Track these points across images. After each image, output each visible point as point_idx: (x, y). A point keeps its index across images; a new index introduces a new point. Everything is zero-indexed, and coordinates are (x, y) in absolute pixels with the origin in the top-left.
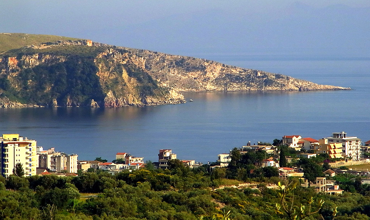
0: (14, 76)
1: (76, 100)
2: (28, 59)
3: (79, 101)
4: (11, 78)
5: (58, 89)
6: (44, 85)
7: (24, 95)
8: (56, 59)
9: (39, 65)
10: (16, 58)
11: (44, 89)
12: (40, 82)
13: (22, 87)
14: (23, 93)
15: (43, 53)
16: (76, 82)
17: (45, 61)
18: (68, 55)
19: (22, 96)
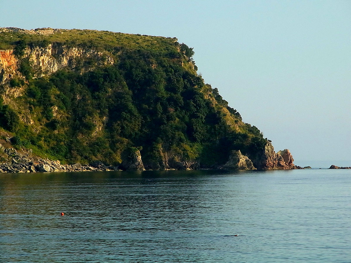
0: (16, 95)
1: (178, 154)
2: (34, 57)
3: (188, 156)
4: (9, 100)
5: (123, 128)
6: (88, 119)
7: (53, 143)
8: (95, 58)
9: (58, 70)
10: (13, 52)
11: (89, 127)
12: (74, 111)
13: (42, 123)
14: (50, 138)
15: (65, 44)
16: (165, 110)
17: (70, 62)
18: (117, 50)
19: (48, 146)
